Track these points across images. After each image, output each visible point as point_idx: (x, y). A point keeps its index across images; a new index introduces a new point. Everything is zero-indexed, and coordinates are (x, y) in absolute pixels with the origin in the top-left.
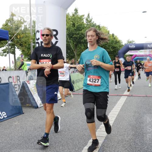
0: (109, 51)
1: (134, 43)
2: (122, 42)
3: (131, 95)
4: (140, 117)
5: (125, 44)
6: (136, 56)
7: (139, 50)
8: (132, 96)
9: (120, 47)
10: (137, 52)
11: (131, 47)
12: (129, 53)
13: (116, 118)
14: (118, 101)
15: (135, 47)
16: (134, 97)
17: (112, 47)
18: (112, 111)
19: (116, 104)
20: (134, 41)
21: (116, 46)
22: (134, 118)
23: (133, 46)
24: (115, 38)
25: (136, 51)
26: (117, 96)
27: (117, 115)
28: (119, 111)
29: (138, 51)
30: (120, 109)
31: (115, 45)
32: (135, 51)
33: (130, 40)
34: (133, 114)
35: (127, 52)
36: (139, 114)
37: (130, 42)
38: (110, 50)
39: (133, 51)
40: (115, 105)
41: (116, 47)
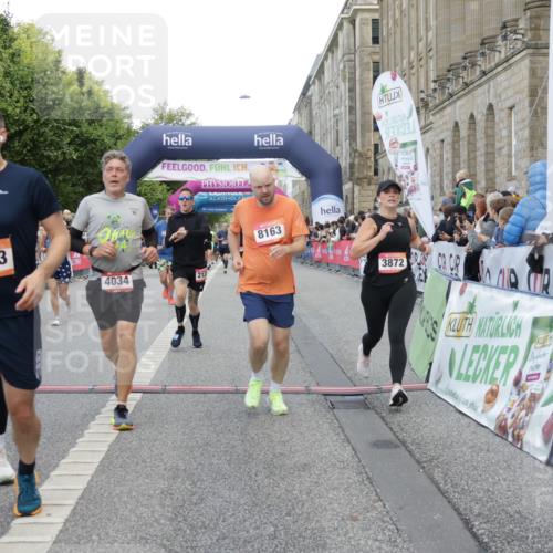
0: (60, 159)
1: (188, 122)
2: (129, 117)
3: (159, 388)
4: (194, 499)
5: (142, 128)
6: (197, 188)
7: (215, 162)
8: (164, 391)
9: (119, 138)
10: (202, 168)
11: (172, 141)
12: (160, 173)
13: (74, 512)
14: (93, 418)
15: (190, 142)
16: (173, 396)
17: (77, 136)
18: (53, 474)
19: (82, 435)
20: (189, 115)
21: (95, 132)
22: (163, 506)
23: (184, 140)
24: (90, 93)
25: (199, 163)
26: (91, 391)
27: (79, 494)
28: (91, 470)
29: (207, 164)
30: (97, 459)
31: (90, 129)
32: (194, 163)
33: (167, 110)
34: (163, 485)
35: (153, 166)
36: (194, 484)
37: (171, 118)
38: (64, 153)
39: (181, 163)
40: (73, 444)
41: (94, 141)
